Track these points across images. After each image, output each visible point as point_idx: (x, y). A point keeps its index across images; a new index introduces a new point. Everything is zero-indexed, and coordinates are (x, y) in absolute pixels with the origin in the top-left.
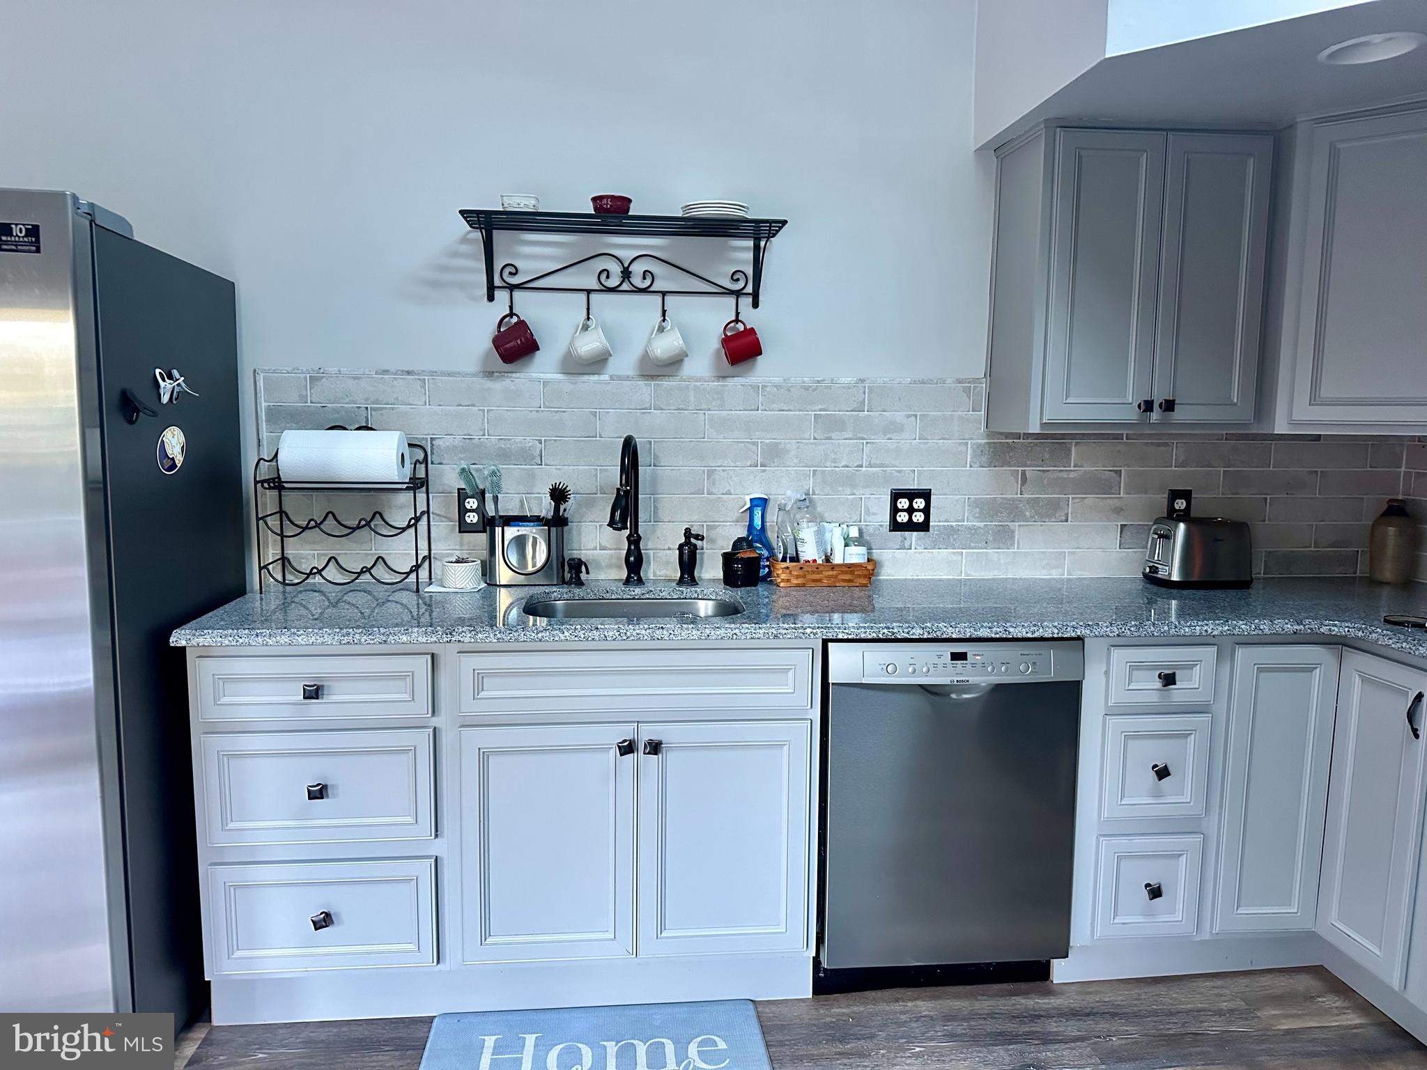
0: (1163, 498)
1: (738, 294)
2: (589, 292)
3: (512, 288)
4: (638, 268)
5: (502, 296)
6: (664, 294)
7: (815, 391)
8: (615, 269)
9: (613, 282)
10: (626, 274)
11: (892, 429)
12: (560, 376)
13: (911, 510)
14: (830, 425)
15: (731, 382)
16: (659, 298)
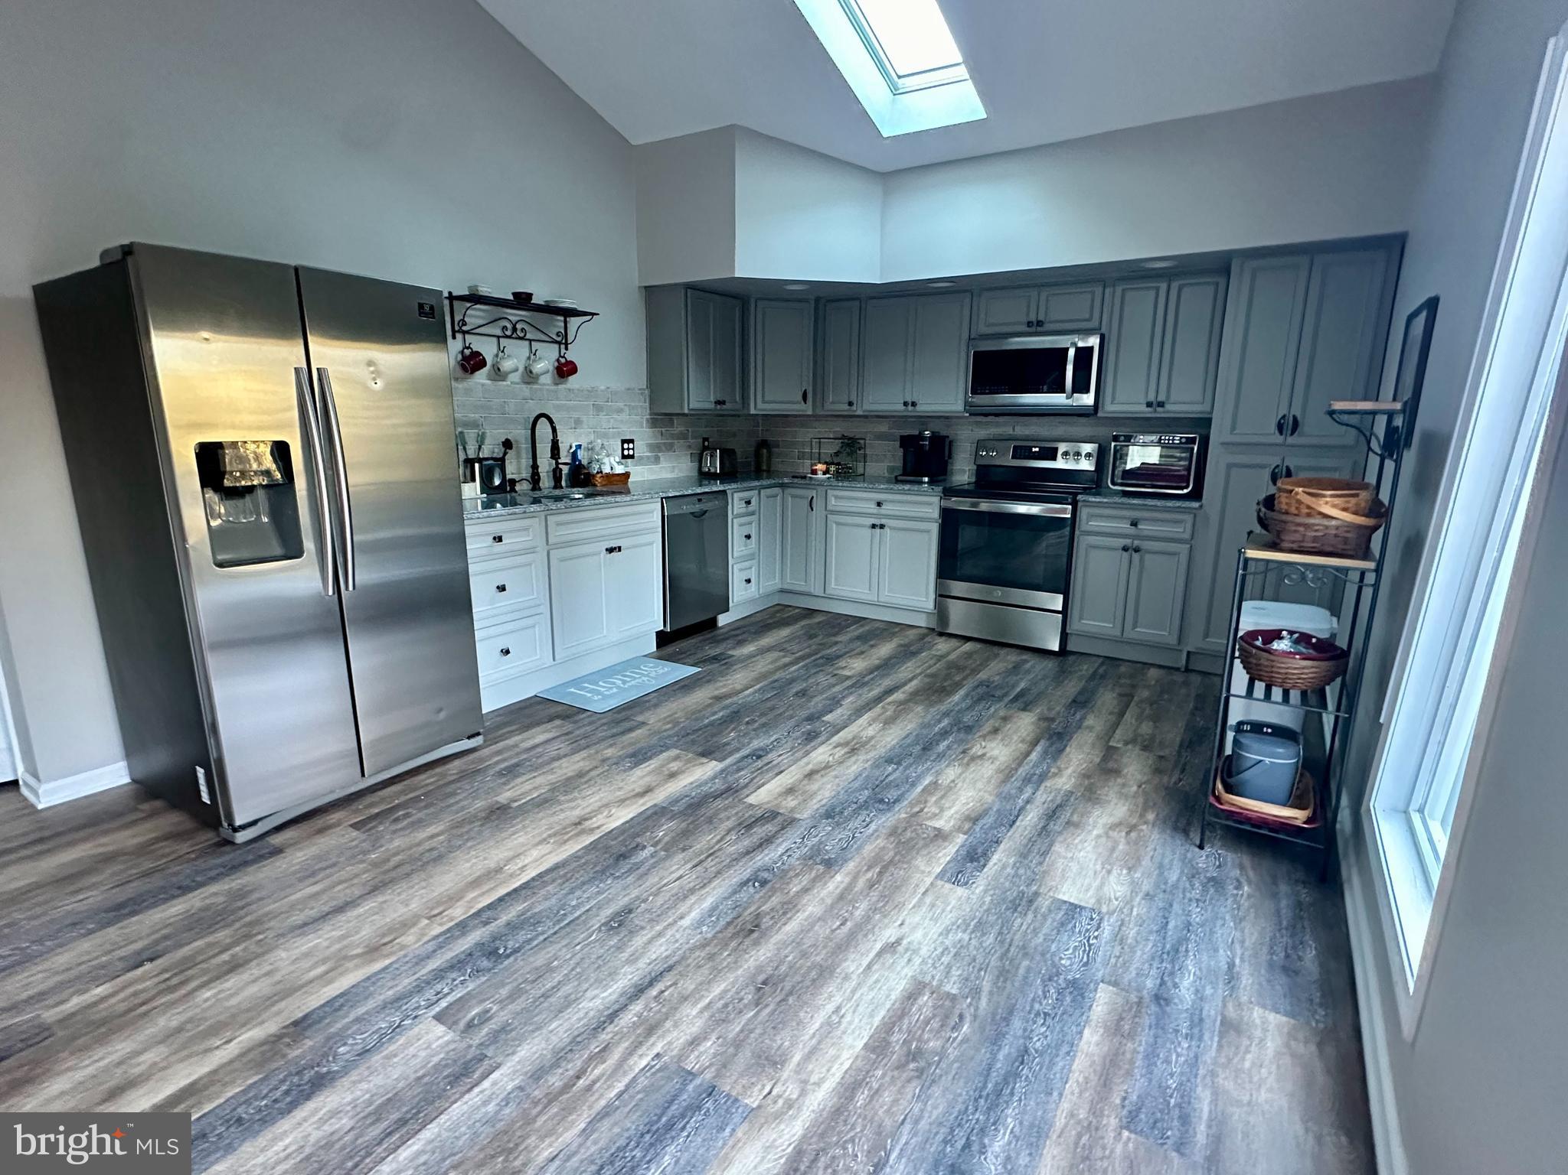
0: (701, 440)
1: (559, 343)
2: (498, 337)
3: (464, 333)
4: (519, 326)
5: (459, 336)
6: (530, 341)
7: (592, 392)
8: (509, 326)
9: (508, 333)
10: (514, 329)
11: (620, 411)
12: (489, 382)
13: (628, 449)
14: (598, 409)
15: (560, 387)
16: (527, 343)
